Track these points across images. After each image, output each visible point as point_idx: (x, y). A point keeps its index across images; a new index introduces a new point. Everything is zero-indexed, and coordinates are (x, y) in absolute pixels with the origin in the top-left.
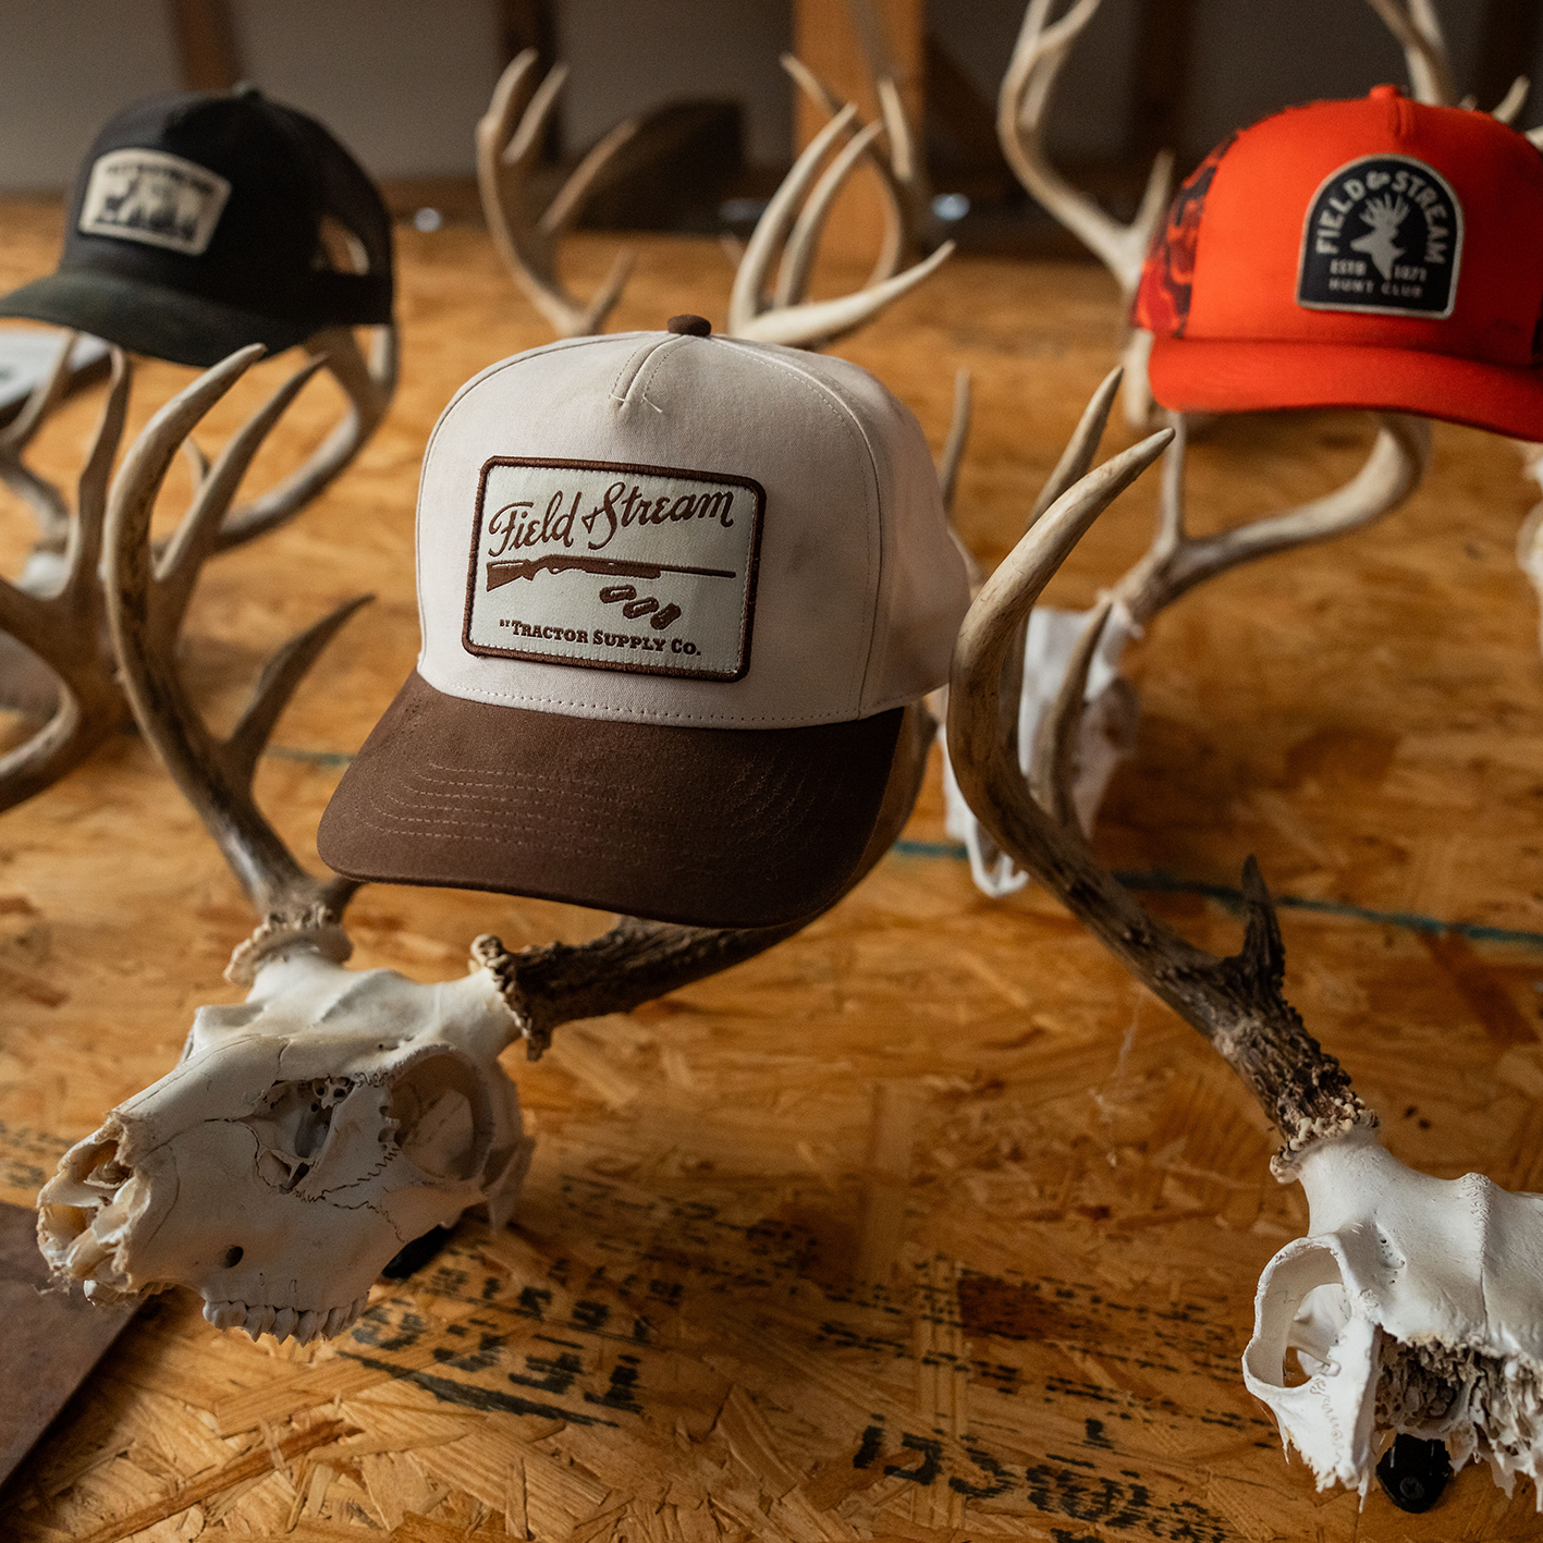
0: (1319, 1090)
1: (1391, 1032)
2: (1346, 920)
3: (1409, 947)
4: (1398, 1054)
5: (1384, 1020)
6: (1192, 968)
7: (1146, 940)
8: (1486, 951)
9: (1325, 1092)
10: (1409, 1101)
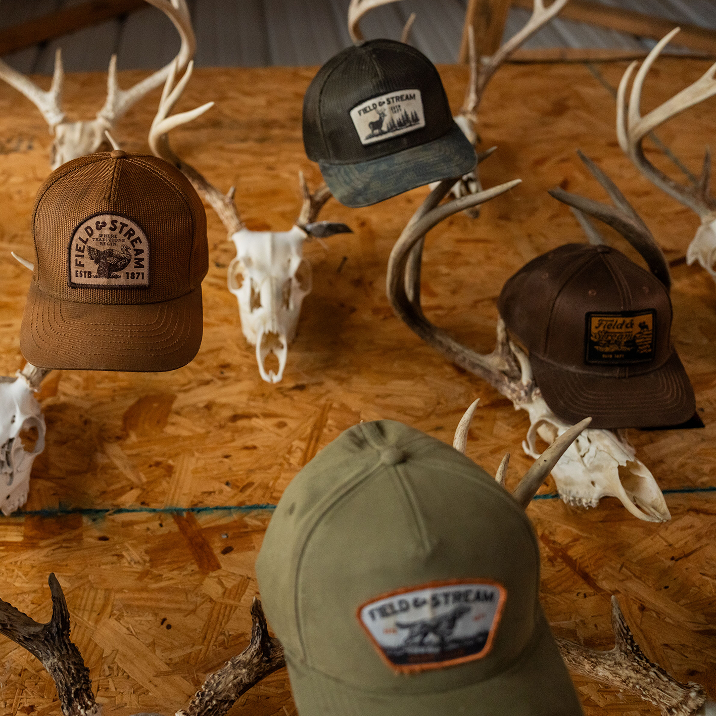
0: (74, 699)
1: (158, 578)
2: (144, 515)
3: (171, 526)
4: (161, 590)
5: (155, 572)
6: (30, 635)
7: (9, 627)
8: (203, 520)
9: (77, 700)
10: (163, 615)
